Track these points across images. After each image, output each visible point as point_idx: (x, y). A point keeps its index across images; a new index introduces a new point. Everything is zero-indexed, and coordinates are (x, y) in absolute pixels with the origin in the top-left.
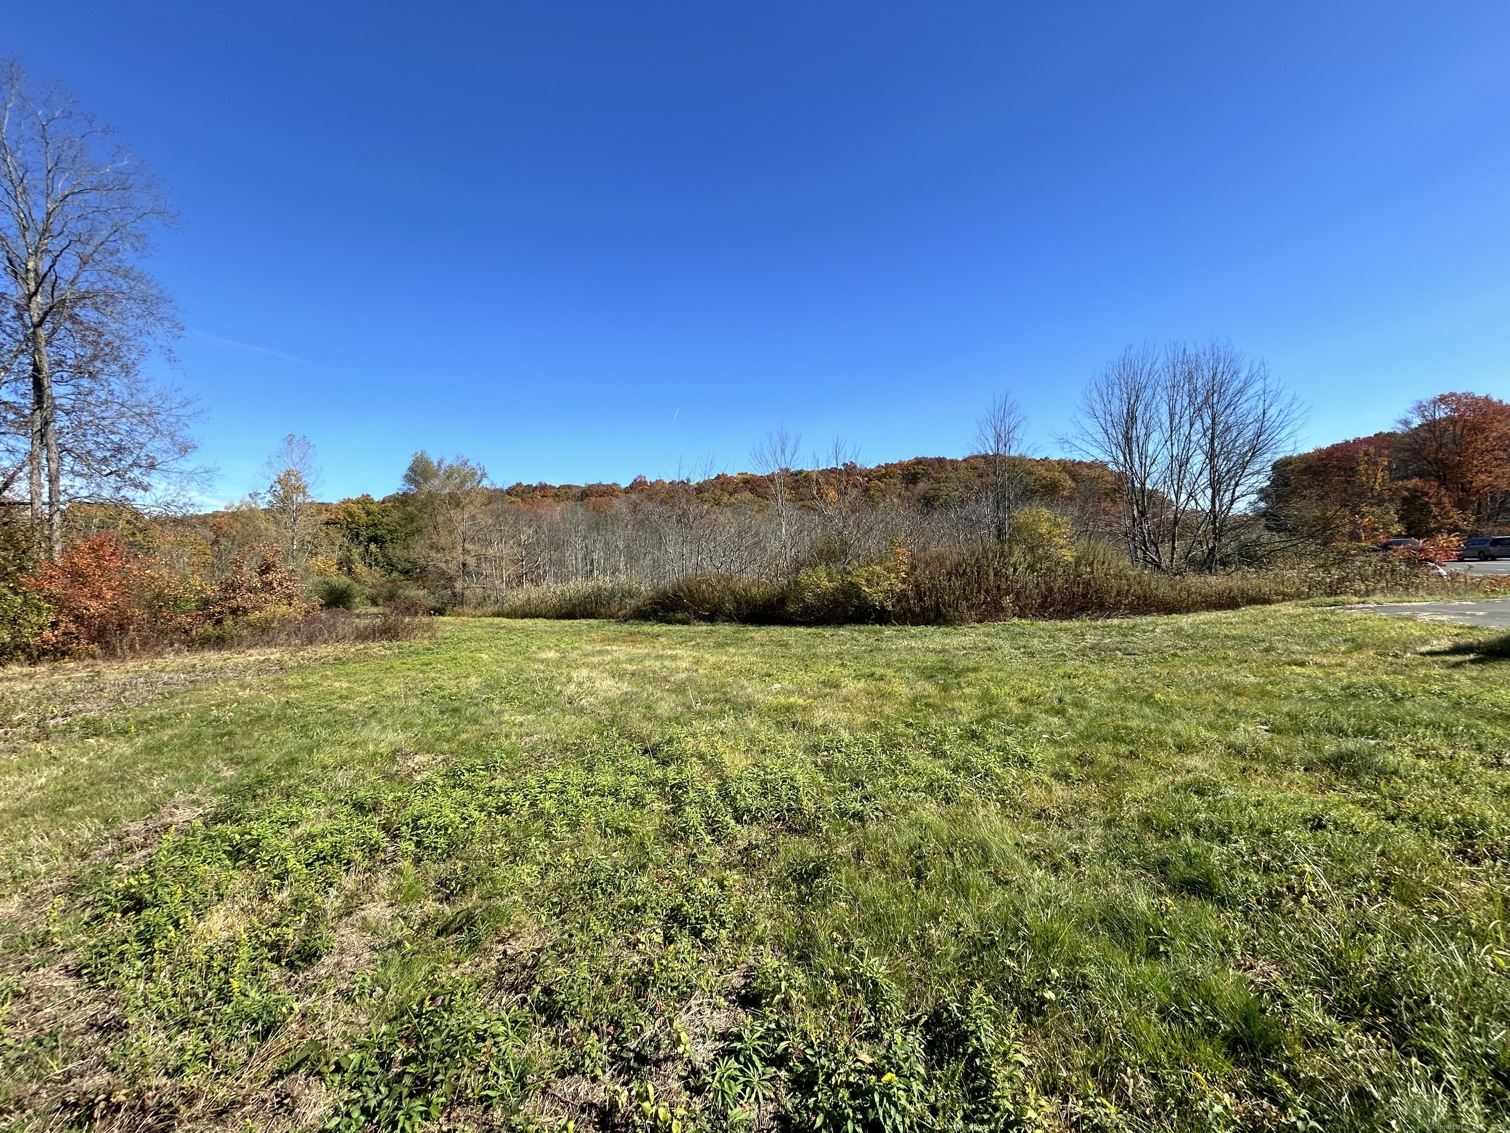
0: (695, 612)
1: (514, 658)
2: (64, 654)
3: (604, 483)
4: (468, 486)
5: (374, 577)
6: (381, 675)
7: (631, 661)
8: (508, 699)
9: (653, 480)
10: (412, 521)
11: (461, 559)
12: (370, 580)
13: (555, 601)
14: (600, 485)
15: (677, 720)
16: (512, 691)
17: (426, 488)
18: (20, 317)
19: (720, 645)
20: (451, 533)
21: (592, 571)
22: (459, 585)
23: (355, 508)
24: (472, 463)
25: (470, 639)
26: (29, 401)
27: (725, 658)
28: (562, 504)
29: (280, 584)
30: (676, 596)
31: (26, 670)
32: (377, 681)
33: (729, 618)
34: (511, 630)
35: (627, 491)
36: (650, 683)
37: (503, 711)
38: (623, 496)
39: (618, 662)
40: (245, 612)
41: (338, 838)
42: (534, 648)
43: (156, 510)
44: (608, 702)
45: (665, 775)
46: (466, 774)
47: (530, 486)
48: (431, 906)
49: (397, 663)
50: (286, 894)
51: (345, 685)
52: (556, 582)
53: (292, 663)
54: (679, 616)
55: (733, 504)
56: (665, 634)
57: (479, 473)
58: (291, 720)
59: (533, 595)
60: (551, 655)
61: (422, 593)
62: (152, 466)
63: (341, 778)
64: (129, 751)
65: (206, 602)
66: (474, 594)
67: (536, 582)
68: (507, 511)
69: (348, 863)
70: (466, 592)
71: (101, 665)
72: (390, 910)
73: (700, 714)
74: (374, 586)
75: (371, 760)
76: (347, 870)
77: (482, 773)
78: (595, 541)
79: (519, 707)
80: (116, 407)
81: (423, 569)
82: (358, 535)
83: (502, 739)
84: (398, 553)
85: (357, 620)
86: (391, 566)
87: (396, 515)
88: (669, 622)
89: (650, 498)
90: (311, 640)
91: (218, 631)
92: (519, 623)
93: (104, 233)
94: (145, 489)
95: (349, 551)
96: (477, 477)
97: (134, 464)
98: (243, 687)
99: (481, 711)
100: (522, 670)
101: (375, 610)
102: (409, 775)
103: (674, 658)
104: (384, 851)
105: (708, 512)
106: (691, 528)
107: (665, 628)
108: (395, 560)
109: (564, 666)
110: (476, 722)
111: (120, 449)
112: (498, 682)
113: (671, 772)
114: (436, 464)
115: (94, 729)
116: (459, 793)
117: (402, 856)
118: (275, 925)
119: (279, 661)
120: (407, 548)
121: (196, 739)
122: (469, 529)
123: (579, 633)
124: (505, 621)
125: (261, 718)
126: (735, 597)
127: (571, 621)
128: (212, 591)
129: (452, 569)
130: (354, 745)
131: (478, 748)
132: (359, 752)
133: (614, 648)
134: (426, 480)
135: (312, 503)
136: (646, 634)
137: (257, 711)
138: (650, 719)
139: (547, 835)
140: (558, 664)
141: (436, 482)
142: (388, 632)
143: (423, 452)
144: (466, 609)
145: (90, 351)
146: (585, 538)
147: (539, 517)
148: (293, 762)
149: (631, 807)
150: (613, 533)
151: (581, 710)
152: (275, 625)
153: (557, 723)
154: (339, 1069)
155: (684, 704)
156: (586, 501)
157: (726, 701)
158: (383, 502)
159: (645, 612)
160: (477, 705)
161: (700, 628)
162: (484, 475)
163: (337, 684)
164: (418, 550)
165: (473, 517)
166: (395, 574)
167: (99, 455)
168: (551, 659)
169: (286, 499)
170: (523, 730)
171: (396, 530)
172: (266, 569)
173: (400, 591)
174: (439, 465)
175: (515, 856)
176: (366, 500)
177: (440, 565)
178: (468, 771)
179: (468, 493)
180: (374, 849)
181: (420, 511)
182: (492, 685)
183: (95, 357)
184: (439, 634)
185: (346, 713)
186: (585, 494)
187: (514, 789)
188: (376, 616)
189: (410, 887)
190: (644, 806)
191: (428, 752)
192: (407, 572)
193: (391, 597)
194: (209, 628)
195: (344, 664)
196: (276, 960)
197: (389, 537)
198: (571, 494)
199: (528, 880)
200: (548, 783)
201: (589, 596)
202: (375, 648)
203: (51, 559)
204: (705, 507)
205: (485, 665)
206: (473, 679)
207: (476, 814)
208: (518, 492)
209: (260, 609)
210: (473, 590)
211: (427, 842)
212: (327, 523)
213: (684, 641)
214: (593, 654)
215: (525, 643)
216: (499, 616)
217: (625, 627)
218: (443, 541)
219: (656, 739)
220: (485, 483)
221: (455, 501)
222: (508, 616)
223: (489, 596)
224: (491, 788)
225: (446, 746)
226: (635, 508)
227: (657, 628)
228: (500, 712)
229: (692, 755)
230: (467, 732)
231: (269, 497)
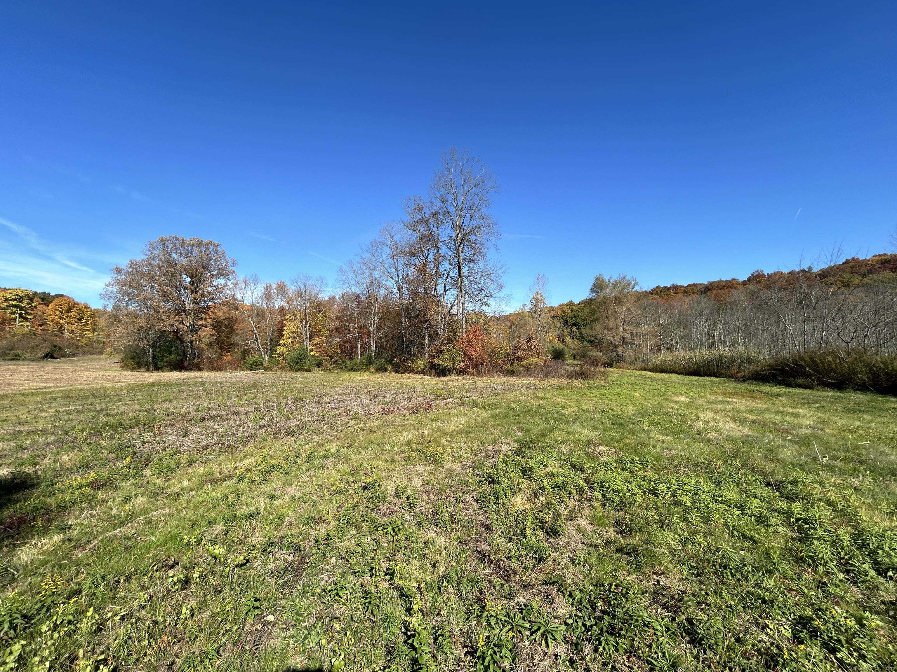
0: (819, 380)
1: (657, 398)
2: (466, 373)
3: (723, 280)
4: (626, 291)
5: (575, 345)
6: (580, 398)
7: (751, 412)
8: (652, 423)
9: (771, 272)
10: (594, 314)
11: (621, 334)
12: (573, 346)
13: (684, 363)
14: (721, 281)
15: (801, 467)
16: (657, 419)
17: (602, 295)
18: (455, 244)
19: (848, 410)
20: (615, 319)
21: (713, 343)
22: (620, 350)
23: (566, 309)
24: (628, 278)
25: (627, 383)
26: (457, 276)
27: (857, 423)
28: (690, 298)
29: (535, 347)
30: (797, 365)
31: (456, 378)
32: (578, 401)
33: (863, 388)
34: (653, 380)
35: (744, 283)
36: (771, 432)
37: (651, 431)
38: (741, 288)
39: (738, 411)
40: (522, 360)
41: (565, 479)
42: (670, 393)
43: (492, 315)
44: (730, 439)
45: (789, 508)
46: (629, 464)
47: (665, 287)
48: (612, 534)
49: (587, 392)
50: (544, 498)
51: (563, 401)
52: (685, 350)
53: (539, 386)
54: (801, 381)
55: (867, 284)
56: (785, 395)
57: (633, 282)
58: (541, 414)
59: (669, 359)
60: (683, 399)
61: (600, 354)
62: (491, 296)
63: (564, 448)
64: (486, 416)
65: (508, 355)
66: (630, 356)
67: (670, 350)
68: (651, 305)
69: (570, 493)
70: (625, 355)
71: (476, 378)
72: (590, 526)
73: (827, 467)
74: (574, 349)
75: (577, 442)
76: (569, 497)
77: (638, 465)
78: (716, 322)
79: (661, 430)
80: (480, 273)
81: (600, 341)
82: (567, 322)
83: (651, 448)
84: (587, 331)
85: (567, 367)
86: (583, 339)
87: (586, 311)
88: (789, 385)
89: (768, 287)
90: (547, 376)
91: (512, 368)
92: (659, 376)
93: (477, 203)
94: (489, 306)
95: (563, 331)
96: (632, 286)
97: (486, 296)
98: (522, 395)
99: (637, 428)
100: (662, 406)
101: (575, 362)
102: (597, 456)
103: (797, 415)
104: (586, 493)
105: (834, 294)
106: (814, 308)
107: (784, 390)
108: (585, 336)
109: (693, 408)
110: (634, 434)
111: (481, 290)
112: (646, 411)
113: (797, 507)
114: (607, 280)
115: (475, 405)
116: (625, 474)
117: (595, 499)
118: (541, 511)
119: (535, 385)
120: (591, 329)
121: (507, 415)
122: (626, 317)
123: (704, 386)
124: (649, 373)
125: (529, 411)
126: (871, 369)
127: (696, 378)
128: (510, 350)
129: (616, 341)
130: (569, 433)
131: (636, 450)
132: (572, 437)
133: (735, 400)
134: (602, 290)
135: (547, 307)
136: (766, 393)
137: (528, 407)
138: (772, 460)
139: (685, 519)
140: (688, 406)
141: (608, 291)
142: (583, 375)
143: (600, 275)
144: (625, 365)
145: (473, 252)
146: (708, 320)
147: (671, 307)
148: (543, 435)
149: (756, 523)
150: (732, 315)
151: (708, 441)
152: (532, 367)
153: (689, 446)
154: (570, 595)
155: (808, 455)
156: (708, 294)
157: (861, 462)
158: (579, 304)
159: (764, 376)
160: (634, 423)
161: (825, 394)
162: (636, 284)
163: (559, 400)
164: (597, 330)
165: (629, 310)
166: (585, 343)
167: (475, 293)
168: (682, 402)
169: (536, 306)
170: (664, 445)
171: (586, 319)
172: (529, 340)
173: (588, 353)
174: (609, 280)
175: (663, 524)
176: (571, 304)
177: (610, 338)
178: (631, 462)
179: (626, 296)
180: (581, 491)
181: (599, 308)
182: (643, 413)
183: (474, 254)
184: (609, 379)
185: (564, 415)
186: (708, 289)
187: (660, 482)
188: (577, 365)
189: (600, 519)
190: (768, 526)
191: (607, 446)
192: (591, 342)
193: (584, 355)
194: (508, 366)
195: (562, 389)
196: (542, 528)
197: (582, 323)
198: (696, 290)
199: (672, 543)
200: (685, 484)
201: (711, 361)
202: (576, 383)
203: (462, 335)
204: (832, 290)
205: (637, 400)
206: (631, 407)
207: (636, 490)
208: (658, 292)
209: (527, 359)
210: (629, 353)
211: (608, 496)
212: (553, 317)
213: (806, 403)
214: (716, 402)
215: (663, 389)
216: (645, 370)
217: (744, 386)
218: (611, 324)
219: (779, 477)
220: (637, 288)
221: (618, 301)
222: (651, 370)
223: (639, 357)
224: (645, 476)
225: (616, 445)
226: (753, 296)
227: (776, 389)
228: (649, 431)
229: (820, 500)
230: (628, 439)
231: (530, 306)
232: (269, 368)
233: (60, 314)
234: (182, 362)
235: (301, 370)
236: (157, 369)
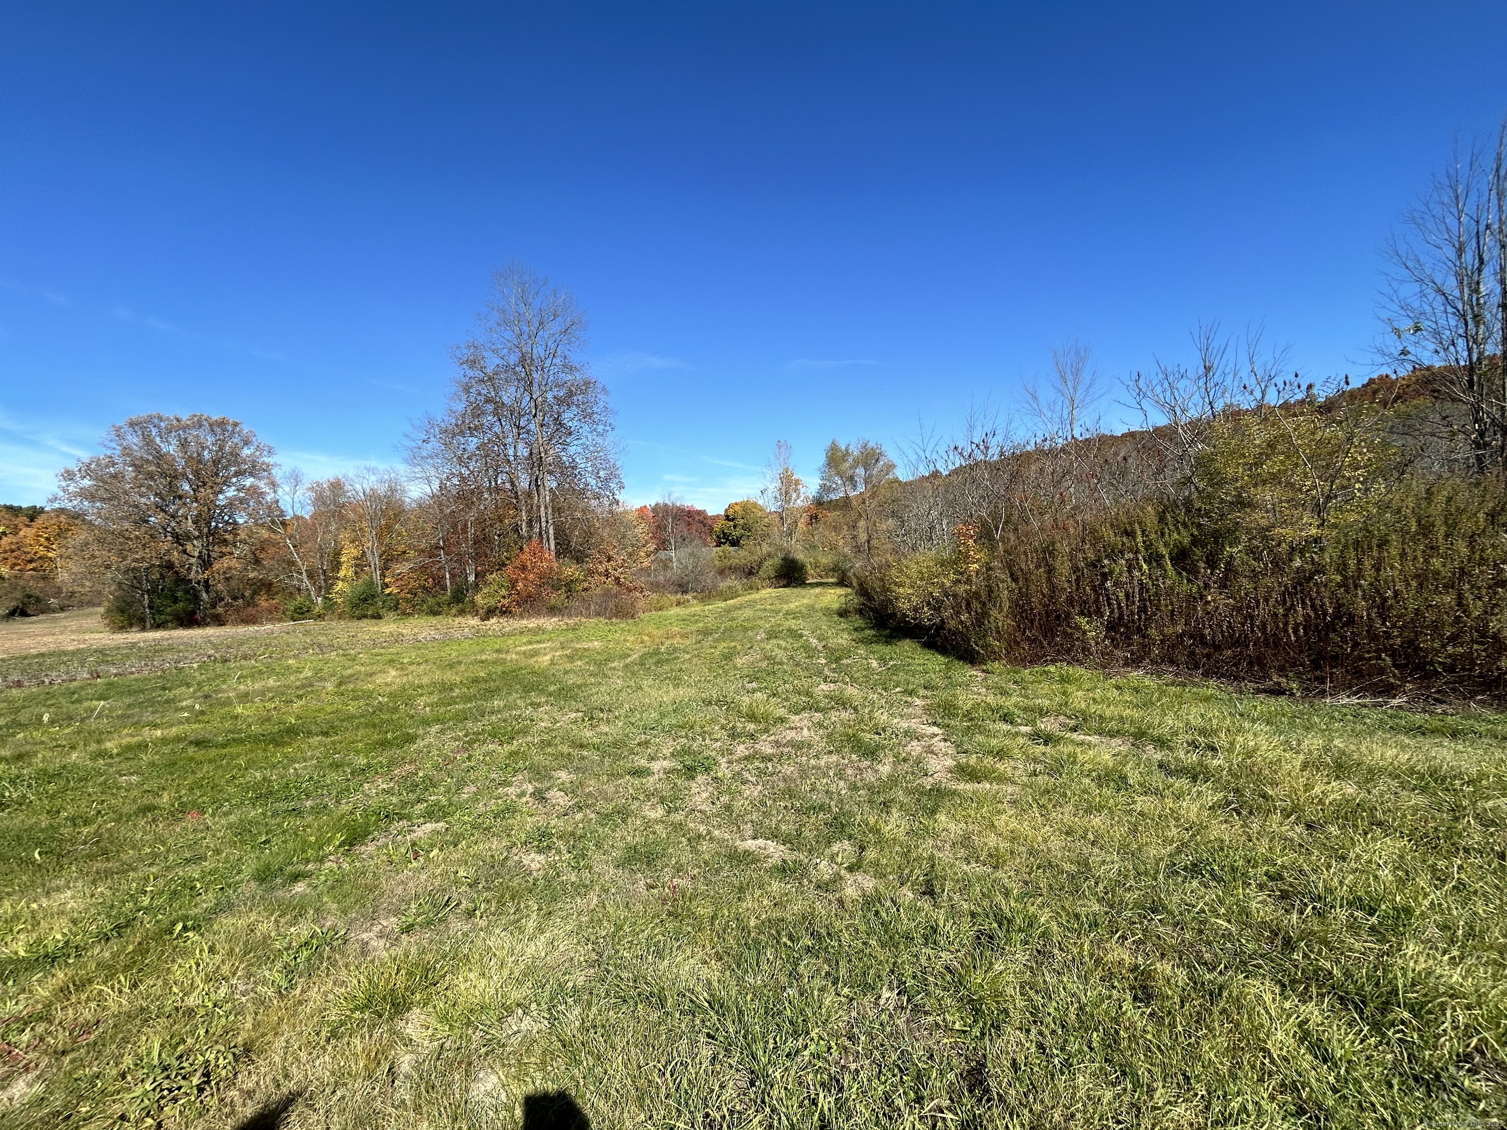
2: (510, 613)
141: (847, 465)
143: (835, 440)
232: (319, 616)
233: (46, 544)
234: (193, 613)
235: (365, 616)
236: (158, 626)
